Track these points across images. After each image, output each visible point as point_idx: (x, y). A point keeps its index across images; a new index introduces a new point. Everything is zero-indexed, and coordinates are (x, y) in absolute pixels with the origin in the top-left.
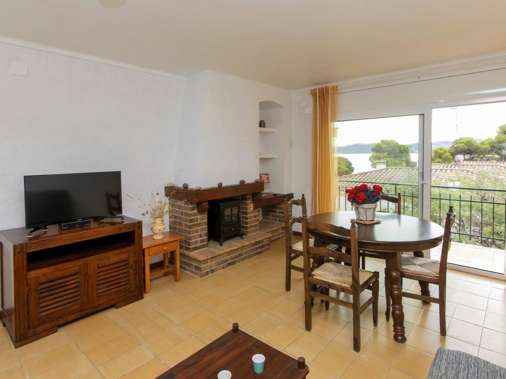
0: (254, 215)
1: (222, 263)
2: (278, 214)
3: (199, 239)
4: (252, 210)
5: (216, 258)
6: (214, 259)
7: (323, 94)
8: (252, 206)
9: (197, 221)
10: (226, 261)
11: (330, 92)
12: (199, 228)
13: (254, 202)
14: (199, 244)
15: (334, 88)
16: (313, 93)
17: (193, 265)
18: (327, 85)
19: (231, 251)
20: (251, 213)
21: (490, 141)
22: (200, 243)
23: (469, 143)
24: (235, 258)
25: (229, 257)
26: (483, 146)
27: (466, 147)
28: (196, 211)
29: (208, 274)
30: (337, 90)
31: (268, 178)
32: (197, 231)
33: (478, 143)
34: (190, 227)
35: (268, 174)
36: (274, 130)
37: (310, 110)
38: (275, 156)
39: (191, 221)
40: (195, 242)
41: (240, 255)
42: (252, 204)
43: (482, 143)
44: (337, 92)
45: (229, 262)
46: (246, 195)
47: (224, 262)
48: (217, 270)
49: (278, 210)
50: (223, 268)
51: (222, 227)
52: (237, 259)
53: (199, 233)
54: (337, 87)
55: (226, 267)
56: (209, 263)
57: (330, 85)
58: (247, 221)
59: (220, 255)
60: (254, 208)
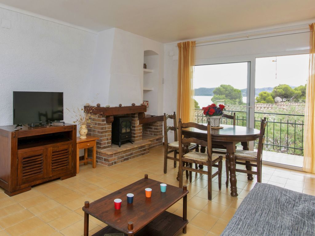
0: (139, 128)
2: (153, 130)
3: (106, 141)
4: (138, 125)
5: (118, 154)
6: (116, 155)
7: (186, 47)
8: (138, 122)
9: (106, 129)
10: (123, 157)
11: (190, 45)
12: (106, 134)
13: (140, 119)
15: (193, 42)
16: (179, 46)
17: (103, 158)
18: (189, 40)
19: (127, 150)
20: (138, 127)
22: (107, 144)
24: (128, 156)
25: (125, 154)
26: (296, 92)
27: (284, 92)
28: (105, 122)
29: (113, 164)
30: (195, 44)
31: (148, 104)
32: (105, 136)
33: (293, 89)
34: (102, 133)
35: (148, 101)
36: (152, 71)
37: (177, 57)
38: (153, 89)
39: (102, 129)
40: (104, 143)
41: (131, 154)
42: (138, 121)
43: (296, 89)
44: (195, 45)
45: (125, 158)
46: (134, 114)
47: (122, 158)
48: (118, 162)
49: (153, 127)
50: (121, 162)
51: (120, 134)
52: (130, 157)
53: (107, 137)
54: (195, 42)
55: (123, 161)
56: (114, 157)
57: (190, 40)
58: (135, 132)
59: (120, 152)
60: (140, 124)
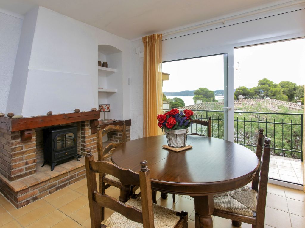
0: (92, 138)
1: (48, 189)
2: (118, 136)
3: (24, 167)
4: (90, 135)
5: (41, 185)
6: (38, 186)
7: (152, 41)
8: (90, 131)
9: (22, 149)
10: (54, 186)
11: (156, 39)
12: (24, 156)
13: (91, 128)
14: (25, 172)
15: (159, 35)
17: (12, 195)
18: (154, 33)
19: (60, 175)
20: (89, 137)
21: (255, 88)
22: (26, 170)
23: (244, 89)
24: (65, 181)
25: (57, 181)
28: (20, 140)
29: (29, 203)
30: (162, 37)
31: (108, 108)
32: (22, 159)
34: (12, 156)
35: (108, 105)
36: (115, 70)
37: (142, 55)
38: (116, 90)
39: (13, 150)
40: (18, 170)
41: (72, 177)
42: (90, 130)
43: (251, 90)
44: (162, 39)
45: (58, 186)
46: (84, 122)
47: (51, 187)
48: (41, 196)
50: (50, 193)
51: (53, 153)
52: (68, 181)
53: (24, 161)
54: (162, 35)
55: (54, 191)
56: (31, 191)
57: (156, 34)
58: (86, 144)
59: (46, 181)
60: (92, 134)
